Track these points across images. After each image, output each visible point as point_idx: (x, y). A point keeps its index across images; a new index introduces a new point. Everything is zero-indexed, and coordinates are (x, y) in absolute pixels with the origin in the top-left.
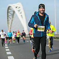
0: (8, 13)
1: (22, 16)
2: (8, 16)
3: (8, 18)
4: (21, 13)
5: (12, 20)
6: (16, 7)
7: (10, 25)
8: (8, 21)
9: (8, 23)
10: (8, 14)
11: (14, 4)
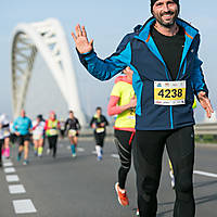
0: (13, 52)
1: (60, 62)
2: (13, 64)
3: (14, 72)
4: (58, 54)
5: (29, 78)
6: (43, 34)
7: (20, 96)
8: (14, 79)
9: (14, 88)
10: (13, 58)
11: (35, 25)
